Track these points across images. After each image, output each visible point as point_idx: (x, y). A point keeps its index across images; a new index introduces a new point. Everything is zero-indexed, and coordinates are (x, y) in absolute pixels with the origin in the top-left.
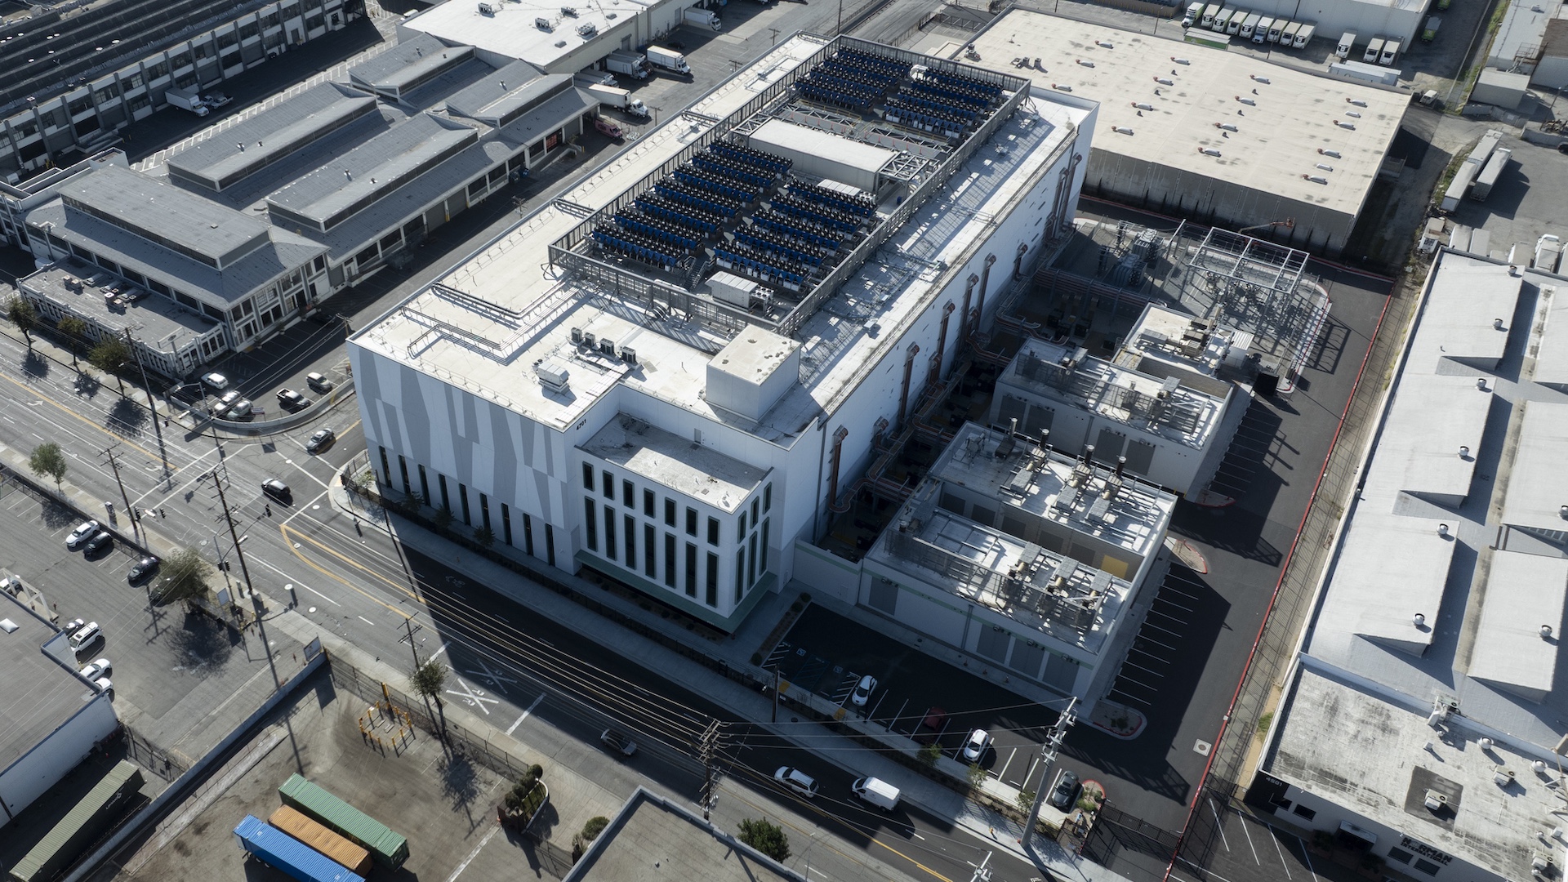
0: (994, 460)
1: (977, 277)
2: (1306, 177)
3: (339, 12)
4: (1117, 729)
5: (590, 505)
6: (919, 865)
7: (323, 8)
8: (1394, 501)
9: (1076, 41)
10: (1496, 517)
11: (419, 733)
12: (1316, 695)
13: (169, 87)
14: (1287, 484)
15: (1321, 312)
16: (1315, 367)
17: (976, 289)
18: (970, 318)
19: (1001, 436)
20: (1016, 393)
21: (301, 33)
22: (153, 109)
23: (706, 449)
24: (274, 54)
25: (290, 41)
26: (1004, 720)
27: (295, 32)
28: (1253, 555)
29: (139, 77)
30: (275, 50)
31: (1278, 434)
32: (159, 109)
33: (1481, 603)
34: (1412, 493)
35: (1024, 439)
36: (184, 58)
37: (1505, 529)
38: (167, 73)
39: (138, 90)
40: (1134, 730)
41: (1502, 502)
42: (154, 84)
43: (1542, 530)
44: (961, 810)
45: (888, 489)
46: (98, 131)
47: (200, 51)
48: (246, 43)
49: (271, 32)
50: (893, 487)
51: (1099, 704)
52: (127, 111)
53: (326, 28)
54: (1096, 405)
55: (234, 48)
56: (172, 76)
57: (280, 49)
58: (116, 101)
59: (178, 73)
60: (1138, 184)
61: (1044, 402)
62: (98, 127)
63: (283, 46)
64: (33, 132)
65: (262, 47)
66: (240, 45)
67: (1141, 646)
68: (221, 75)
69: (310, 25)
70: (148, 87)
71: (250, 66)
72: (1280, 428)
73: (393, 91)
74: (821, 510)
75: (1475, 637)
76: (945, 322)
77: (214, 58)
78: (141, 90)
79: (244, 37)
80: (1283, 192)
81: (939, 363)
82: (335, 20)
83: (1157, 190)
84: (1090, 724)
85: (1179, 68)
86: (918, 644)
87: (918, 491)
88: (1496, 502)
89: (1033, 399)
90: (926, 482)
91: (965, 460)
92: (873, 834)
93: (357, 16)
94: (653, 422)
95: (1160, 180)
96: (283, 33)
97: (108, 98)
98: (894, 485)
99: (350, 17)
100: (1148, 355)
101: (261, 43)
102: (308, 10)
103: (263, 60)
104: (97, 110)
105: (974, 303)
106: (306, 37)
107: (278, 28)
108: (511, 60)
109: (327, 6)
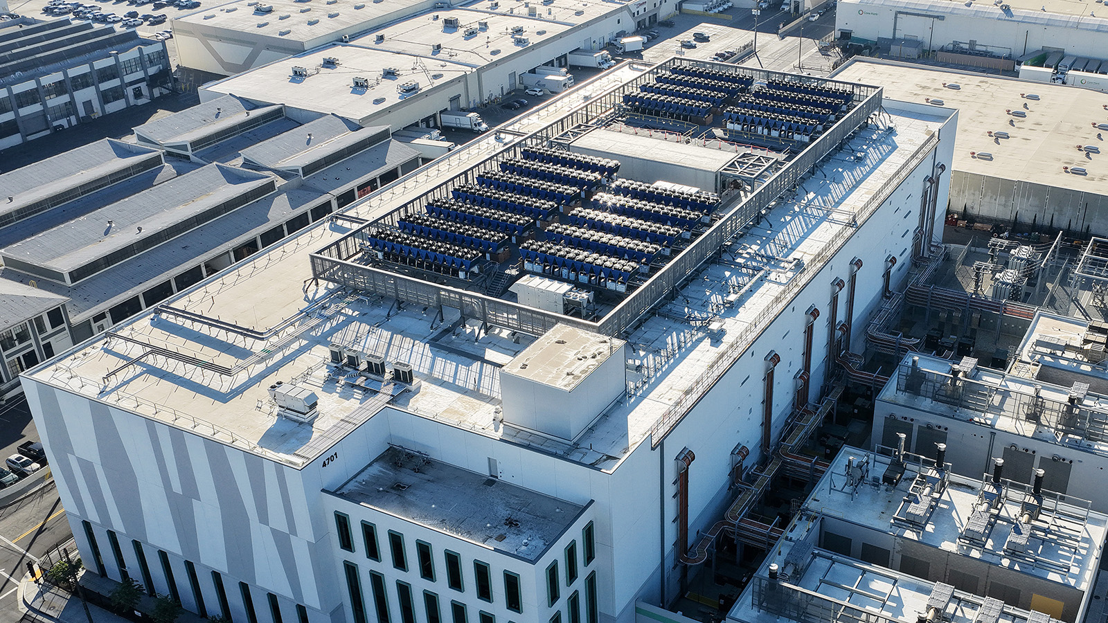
0: (883, 488)
1: (842, 281)
3: (143, 85)
5: (351, 570)
7: (122, 80)
9: (922, 85)
17: (843, 296)
18: (838, 333)
19: (888, 461)
20: (900, 413)
21: (96, 105)
23: (504, 485)
24: (61, 126)
25: (82, 113)
27: (88, 104)
30: (64, 122)
35: (917, 460)
45: (753, 532)
48: (25, 111)
49: (55, 101)
50: (759, 529)
53: (127, 102)
55: (8, 116)
57: (69, 122)
60: (1005, 206)
61: (935, 421)
63: (73, 120)
65: (45, 116)
66: (17, 114)
69: (106, 97)
71: (30, 138)
74: (669, 563)
76: (809, 331)
79: (22, 105)
81: (807, 383)
82: (138, 94)
83: (1026, 211)
87: (791, 531)
89: (922, 419)
90: (800, 519)
91: (847, 489)
93: (165, 92)
94: (434, 456)
95: (1028, 199)
96: (72, 103)
98: (761, 527)
99: (156, 92)
101: (44, 114)
102: (103, 81)
103: (48, 132)
105: (841, 316)
106: (103, 109)
107: (65, 98)
108: (322, 115)
109: (128, 79)
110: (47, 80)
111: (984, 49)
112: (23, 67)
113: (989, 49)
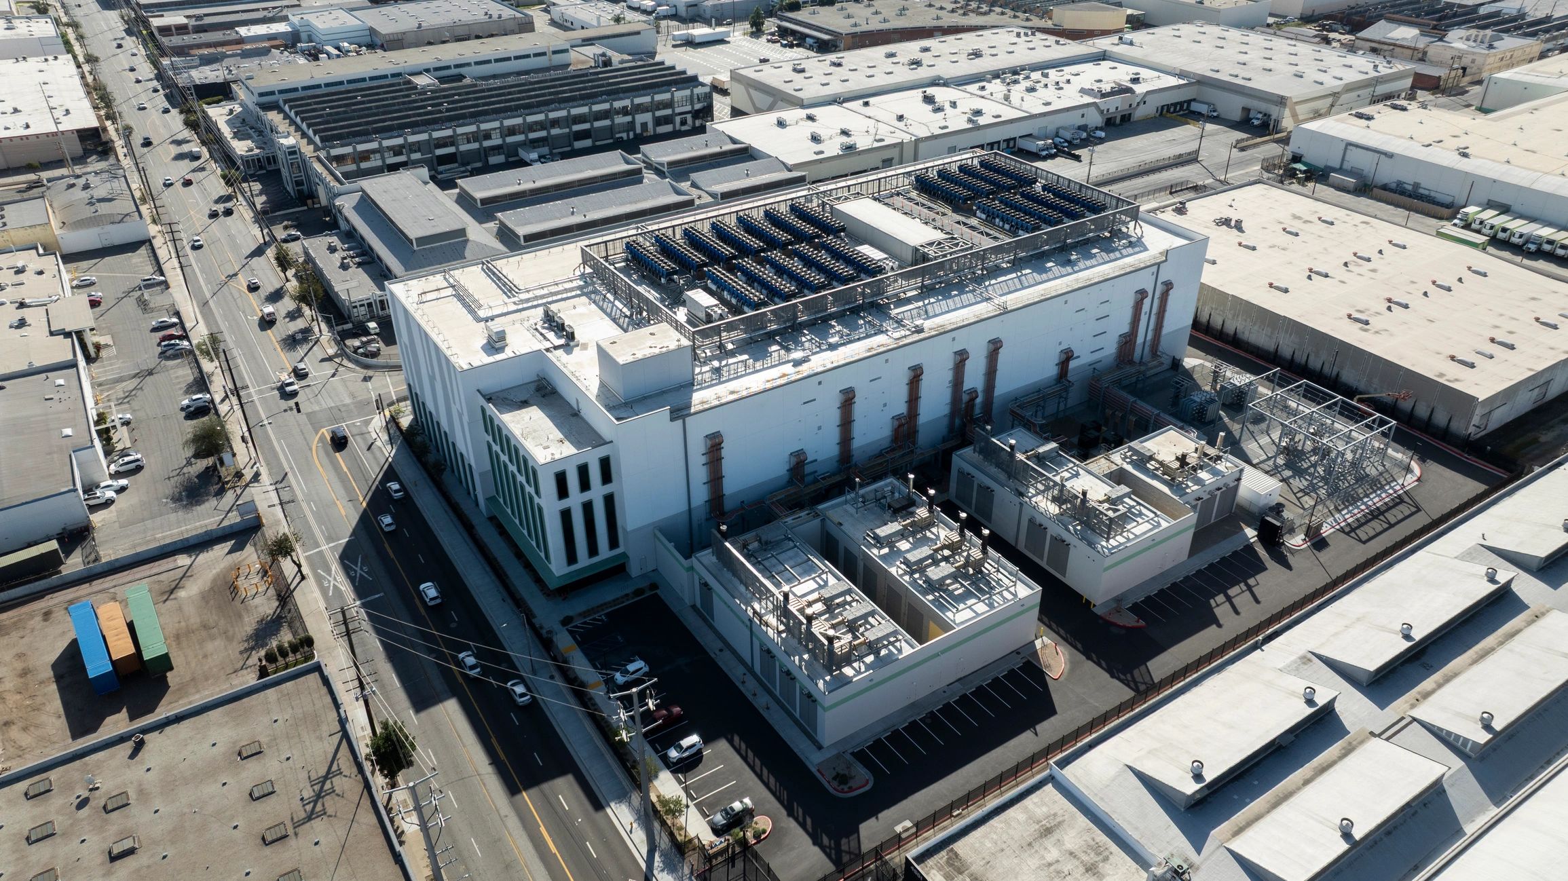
2: (1453, 358)
3: (689, 117)
4: (835, 784)
5: (489, 448)
6: (543, 829)
7: (673, 111)
8: (1293, 658)
9: (1298, 215)
10: (1407, 706)
11: (272, 592)
12: (1041, 811)
13: (522, 144)
14: (1220, 626)
15: (1398, 488)
16: (1348, 534)
17: (977, 367)
18: (966, 396)
20: (967, 468)
21: (650, 126)
22: (506, 158)
23: (582, 419)
24: (621, 138)
25: (638, 130)
26: (736, 739)
27: (644, 125)
28: (1122, 677)
29: (498, 131)
30: (624, 135)
31: (1251, 581)
32: (511, 159)
33: (1307, 782)
34: (1319, 657)
36: (541, 126)
37: (1408, 720)
38: (523, 133)
39: (496, 141)
40: (851, 789)
41: (1426, 695)
42: (510, 140)
43: (1449, 733)
44: (622, 797)
46: (456, 165)
47: (555, 123)
48: (597, 124)
49: (620, 120)
50: (779, 512)
51: (838, 756)
52: (483, 155)
53: (674, 127)
54: (1034, 496)
55: (586, 126)
56: (527, 136)
57: (628, 135)
58: (475, 146)
59: (532, 136)
61: (987, 482)
62: (456, 162)
63: (631, 135)
64: (401, 153)
65: (612, 130)
66: (592, 125)
67: (929, 721)
68: (570, 145)
69: (659, 121)
70: (504, 141)
71: (598, 143)
72: (1258, 577)
73: (662, 165)
75: (1268, 812)
77: (567, 130)
78: (499, 142)
79: (597, 119)
80: (1413, 365)
81: (911, 427)
82: (683, 123)
83: (1287, 346)
84: (814, 770)
85: (1389, 250)
86: (718, 652)
87: (794, 519)
88: (1419, 693)
89: (979, 477)
92: (526, 789)
96: (633, 123)
97: (469, 142)
98: (781, 511)
99: (698, 123)
100: (1129, 468)
101: (611, 127)
102: (659, 109)
103: (611, 141)
104: (457, 149)
105: (973, 384)
106: (655, 130)
107: (629, 118)
108: (770, 156)
109: (678, 110)
110: (618, 104)
111: (1426, 192)
112: (608, 93)
113: (1433, 194)
